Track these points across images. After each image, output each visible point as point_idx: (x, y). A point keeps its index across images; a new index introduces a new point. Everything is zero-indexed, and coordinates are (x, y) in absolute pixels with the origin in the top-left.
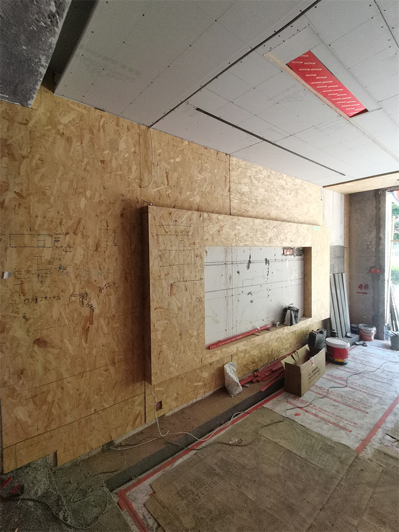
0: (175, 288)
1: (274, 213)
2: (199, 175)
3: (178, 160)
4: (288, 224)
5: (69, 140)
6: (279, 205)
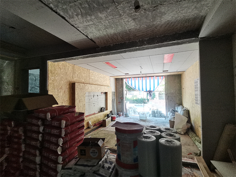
0: (80, 102)
1: (99, 83)
3: (80, 71)
4: (102, 86)
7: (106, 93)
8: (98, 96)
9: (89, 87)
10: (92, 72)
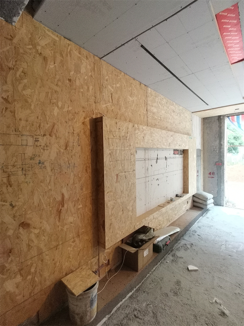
0: (119, 177)
1: (169, 127)
2: (130, 98)
3: (118, 85)
5: (45, 59)
6: (172, 122)
7: (185, 152)
8: (166, 158)
9: (145, 134)
10: (153, 93)
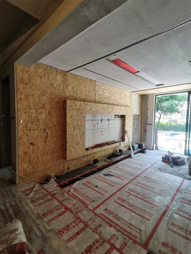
0: (75, 128)
1: (111, 102)
2: (84, 89)
4: (116, 106)
5: (41, 77)
6: (114, 99)
7: (123, 117)
10: (100, 84)
